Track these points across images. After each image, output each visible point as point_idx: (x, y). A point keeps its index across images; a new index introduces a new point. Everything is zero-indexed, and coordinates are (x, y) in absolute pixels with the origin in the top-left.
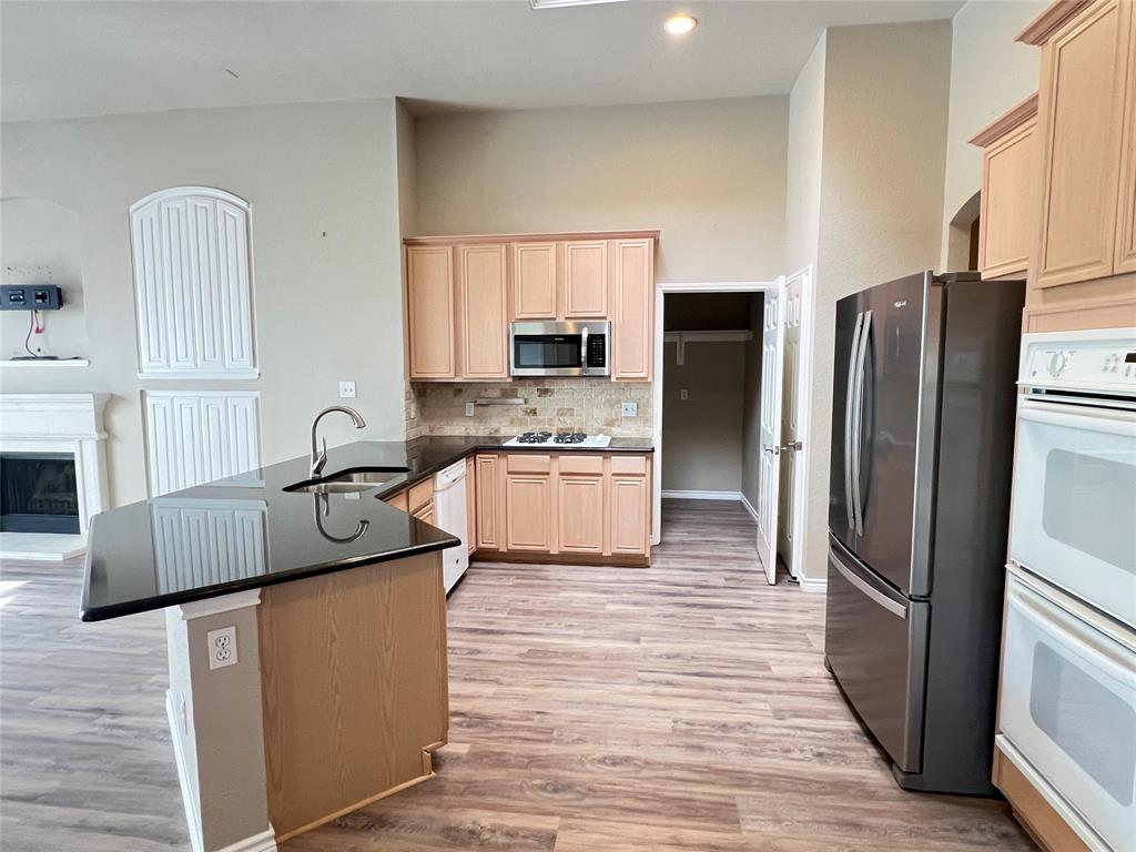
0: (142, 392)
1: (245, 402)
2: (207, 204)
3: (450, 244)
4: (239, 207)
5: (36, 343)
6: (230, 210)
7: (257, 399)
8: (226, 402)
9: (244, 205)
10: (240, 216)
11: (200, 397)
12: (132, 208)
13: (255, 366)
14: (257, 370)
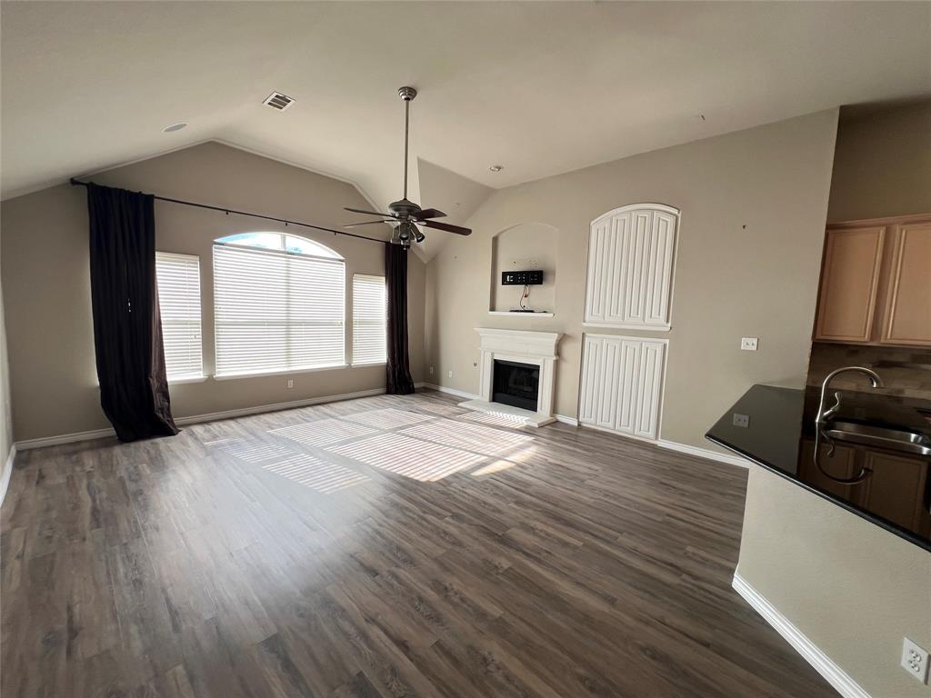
0: (583, 334)
1: (656, 346)
2: (647, 215)
3: (883, 225)
4: (671, 214)
5: (525, 302)
6: (664, 217)
7: (665, 345)
8: (641, 345)
9: (675, 212)
10: (671, 220)
11: (622, 340)
12: (593, 222)
13: (668, 321)
14: (669, 325)
